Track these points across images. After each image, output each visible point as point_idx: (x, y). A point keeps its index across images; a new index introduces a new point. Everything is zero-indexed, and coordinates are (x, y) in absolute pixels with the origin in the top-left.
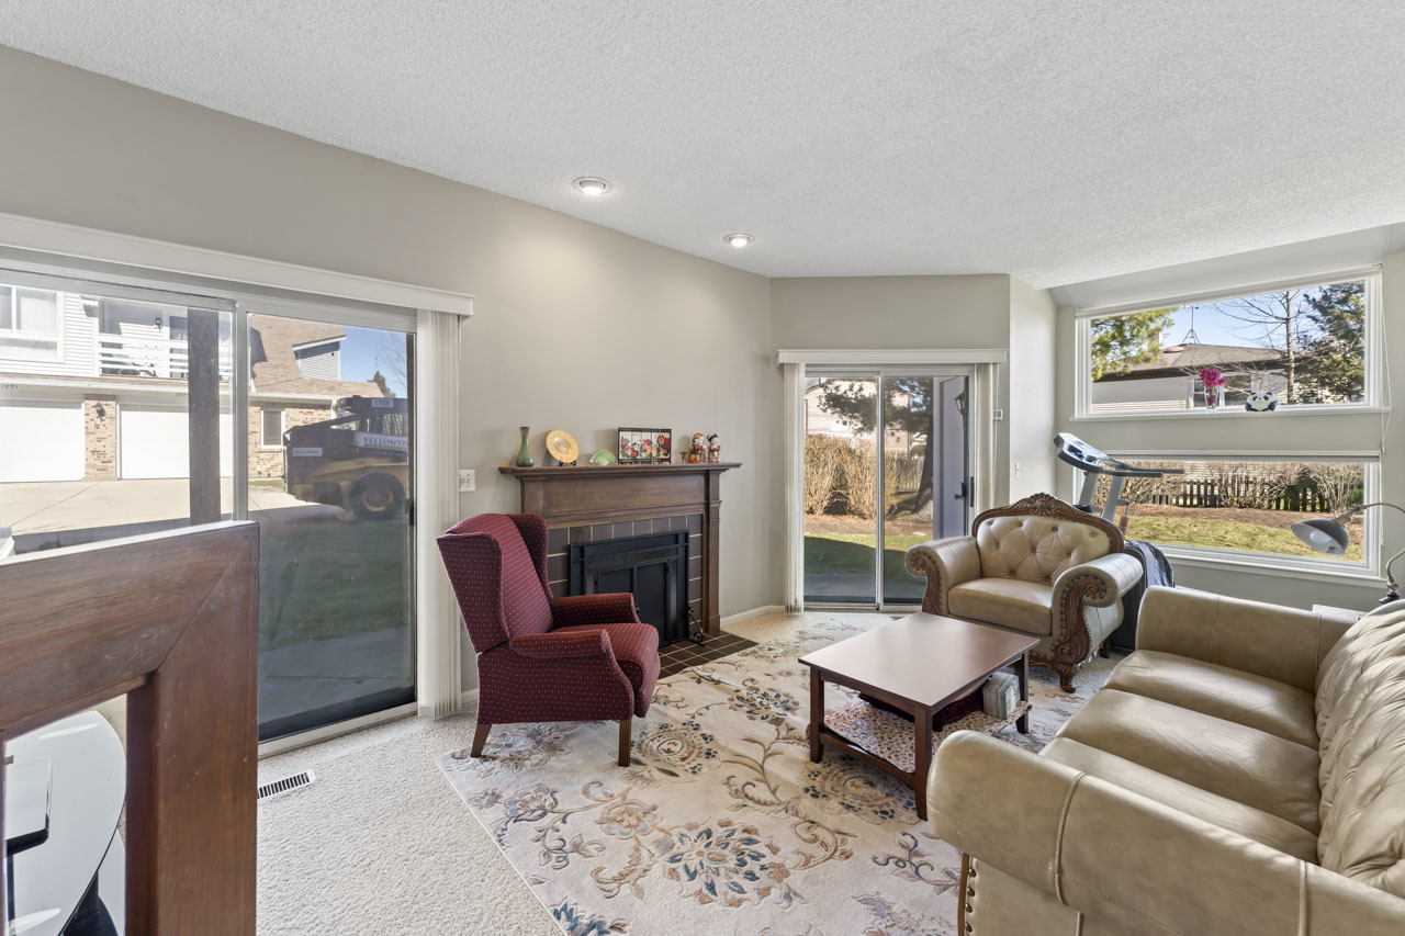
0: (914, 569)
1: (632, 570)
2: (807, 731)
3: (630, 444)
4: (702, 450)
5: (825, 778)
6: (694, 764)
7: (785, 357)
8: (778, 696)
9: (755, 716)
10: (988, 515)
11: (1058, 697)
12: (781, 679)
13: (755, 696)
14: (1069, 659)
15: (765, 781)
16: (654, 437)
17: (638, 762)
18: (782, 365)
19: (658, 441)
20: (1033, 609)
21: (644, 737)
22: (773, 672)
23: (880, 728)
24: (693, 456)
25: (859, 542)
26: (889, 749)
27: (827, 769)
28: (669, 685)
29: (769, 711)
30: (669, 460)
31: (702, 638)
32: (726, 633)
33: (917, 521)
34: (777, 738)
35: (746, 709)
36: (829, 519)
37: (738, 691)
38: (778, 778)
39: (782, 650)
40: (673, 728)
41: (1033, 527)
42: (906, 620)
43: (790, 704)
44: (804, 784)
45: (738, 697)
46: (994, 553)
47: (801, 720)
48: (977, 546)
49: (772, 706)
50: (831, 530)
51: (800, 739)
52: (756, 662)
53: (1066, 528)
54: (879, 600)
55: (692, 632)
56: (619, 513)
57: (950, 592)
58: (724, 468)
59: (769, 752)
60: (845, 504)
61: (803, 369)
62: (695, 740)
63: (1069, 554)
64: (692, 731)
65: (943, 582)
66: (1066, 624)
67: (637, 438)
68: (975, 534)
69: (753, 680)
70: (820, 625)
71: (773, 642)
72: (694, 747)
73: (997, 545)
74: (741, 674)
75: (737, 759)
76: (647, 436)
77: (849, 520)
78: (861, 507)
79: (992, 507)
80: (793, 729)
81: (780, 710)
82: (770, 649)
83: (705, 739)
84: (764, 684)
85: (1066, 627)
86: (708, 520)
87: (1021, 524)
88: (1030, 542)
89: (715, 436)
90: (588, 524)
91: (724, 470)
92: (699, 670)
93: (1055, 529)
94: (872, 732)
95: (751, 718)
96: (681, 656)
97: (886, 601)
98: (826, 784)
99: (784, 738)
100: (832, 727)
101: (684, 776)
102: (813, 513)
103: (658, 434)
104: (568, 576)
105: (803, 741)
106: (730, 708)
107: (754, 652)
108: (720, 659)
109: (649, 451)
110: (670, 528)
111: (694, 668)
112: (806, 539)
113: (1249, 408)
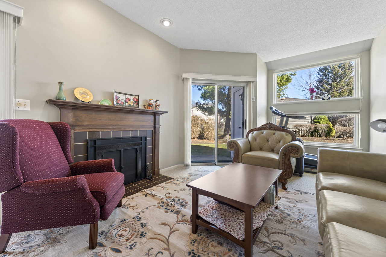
0: (230, 148)
1: (121, 151)
2: (190, 218)
3: (120, 99)
4: (152, 105)
5: (199, 244)
6: (133, 242)
7: (185, 75)
8: (179, 200)
9: (168, 211)
10: (251, 131)
11: (282, 192)
12: (181, 192)
13: (169, 200)
14: (286, 177)
15: (168, 249)
16: (132, 98)
17: (102, 245)
18: (184, 79)
19: (133, 100)
20: (273, 160)
21: (111, 228)
22: (178, 189)
23: (223, 214)
24: (149, 107)
25: (208, 146)
26: (229, 226)
27: (200, 238)
28: (132, 199)
29: (174, 207)
30: (138, 107)
31: (151, 177)
32: (162, 175)
33: (223, 141)
34: (177, 222)
35: (164, 207)
36: (199, 141)
37: (162, 199)
38: (175, 247)
39: (182, 180)
40: (127, 221)
41: (267, 134)
42: (226, 167)
43: (184, 203)
44: (188, 249)
45: (162, 202)
46: (255, 143)
47: (188, 211)
48: (249, 141)
49: (176, 205)
50: (200, 143)
51: (187, 221)
52: (172, 186)
53: (277, 133)
54: (216, 161)
55: (148, 175)
56: (114, 127)
57: (243, 156)
58: (161, 113)
59: (172, 230)
60: (203, 136)
61: (191, 81)
62: (137, 227)
63: (280, 142)
64: (137, 222)
65: (240, 152)
66: (284, 165)
67: (124, 97)
68: (247, 137)
69: (169, 193)
70: (196, 170)
71: (179, 177)
72: (135, 232)
73: (256, 140)
74: (165, 191)
75: (156, 236)
76: (128, 97)
77: (204, 140)
78: (208, 137)
79: (252, 129)
80: (184, 216)
81: (179, 207)
82: (178, 180)
83: (142, 226)
84: (174, 195)
85: (284, 166)
86: (155, 132)
87: (263, 133)
88: (267, 139)
89: (158, 100)
90: (97, 130)
91: (162, 114)
92: (147, 191)
93: (274, 134)
94: (220, 216)
95: (166, 212)
96: (141, 185)
97: (218, 161)
98: (200, 247)
99: (180, 221)
100: (202, 216)
101: (125, 252)
102: (194, 139)
103: (133, 97)
104: (87, 153)
105: (188, 222)
106: (157, 208)
107: (171, 182)
108: (157, 186)
109: (129, 103)
110: (139, 134)
111: (145, 190)
112: (192, 145)
113: (323, 99)
